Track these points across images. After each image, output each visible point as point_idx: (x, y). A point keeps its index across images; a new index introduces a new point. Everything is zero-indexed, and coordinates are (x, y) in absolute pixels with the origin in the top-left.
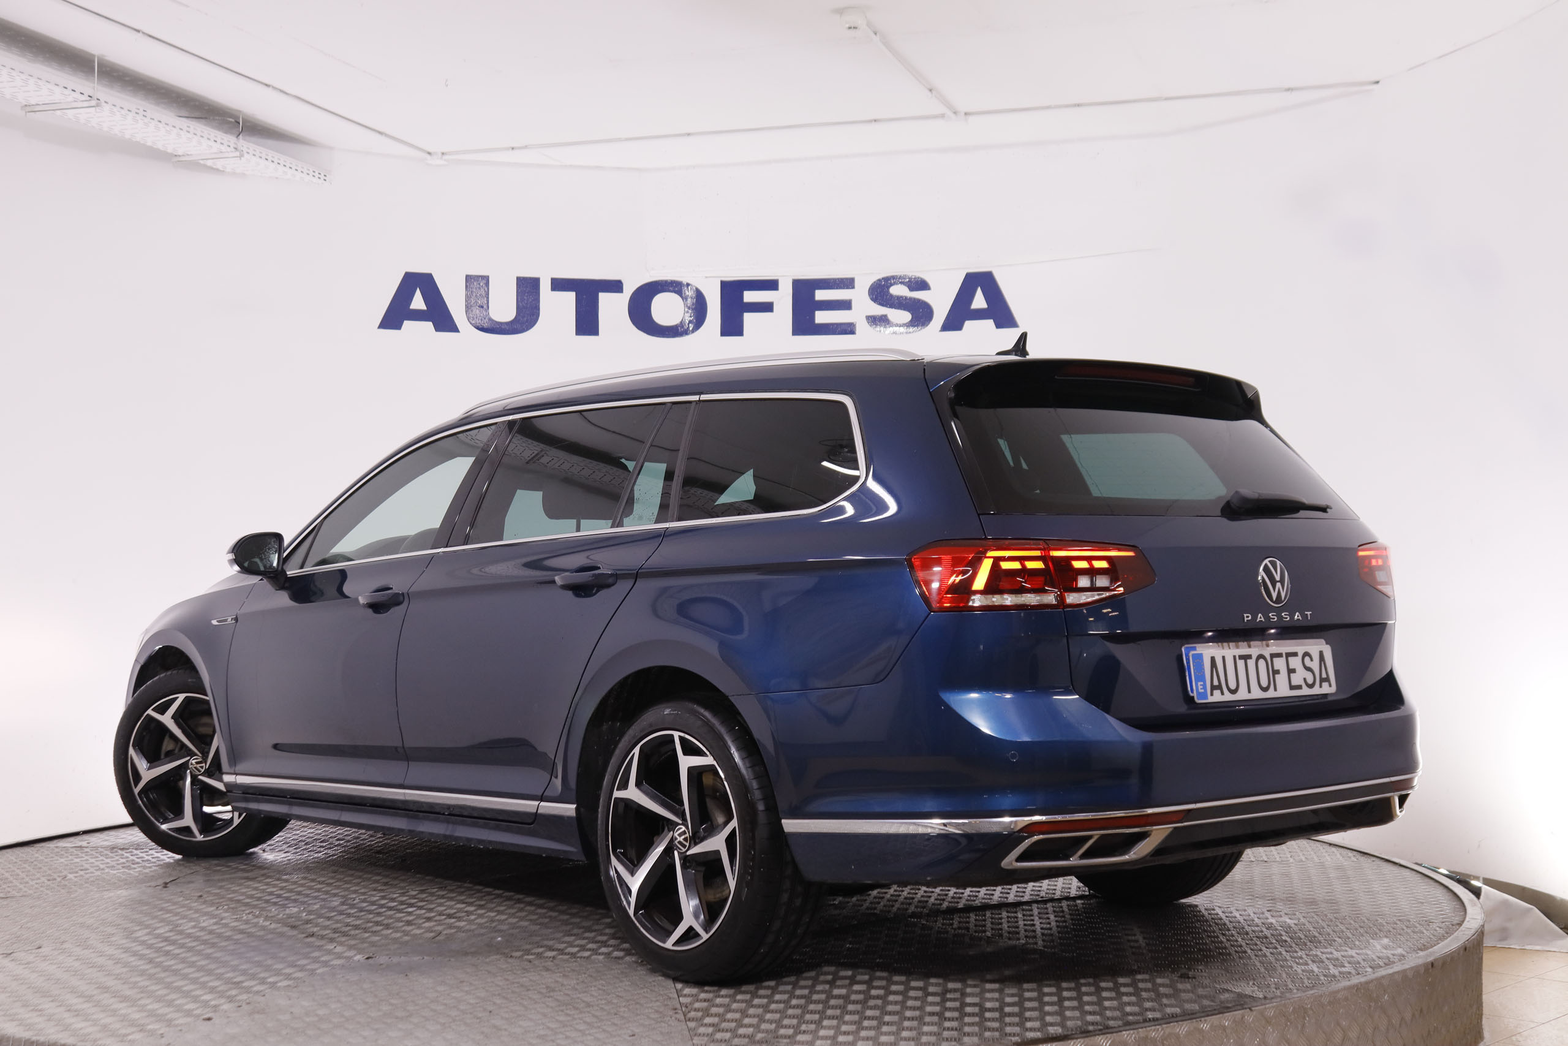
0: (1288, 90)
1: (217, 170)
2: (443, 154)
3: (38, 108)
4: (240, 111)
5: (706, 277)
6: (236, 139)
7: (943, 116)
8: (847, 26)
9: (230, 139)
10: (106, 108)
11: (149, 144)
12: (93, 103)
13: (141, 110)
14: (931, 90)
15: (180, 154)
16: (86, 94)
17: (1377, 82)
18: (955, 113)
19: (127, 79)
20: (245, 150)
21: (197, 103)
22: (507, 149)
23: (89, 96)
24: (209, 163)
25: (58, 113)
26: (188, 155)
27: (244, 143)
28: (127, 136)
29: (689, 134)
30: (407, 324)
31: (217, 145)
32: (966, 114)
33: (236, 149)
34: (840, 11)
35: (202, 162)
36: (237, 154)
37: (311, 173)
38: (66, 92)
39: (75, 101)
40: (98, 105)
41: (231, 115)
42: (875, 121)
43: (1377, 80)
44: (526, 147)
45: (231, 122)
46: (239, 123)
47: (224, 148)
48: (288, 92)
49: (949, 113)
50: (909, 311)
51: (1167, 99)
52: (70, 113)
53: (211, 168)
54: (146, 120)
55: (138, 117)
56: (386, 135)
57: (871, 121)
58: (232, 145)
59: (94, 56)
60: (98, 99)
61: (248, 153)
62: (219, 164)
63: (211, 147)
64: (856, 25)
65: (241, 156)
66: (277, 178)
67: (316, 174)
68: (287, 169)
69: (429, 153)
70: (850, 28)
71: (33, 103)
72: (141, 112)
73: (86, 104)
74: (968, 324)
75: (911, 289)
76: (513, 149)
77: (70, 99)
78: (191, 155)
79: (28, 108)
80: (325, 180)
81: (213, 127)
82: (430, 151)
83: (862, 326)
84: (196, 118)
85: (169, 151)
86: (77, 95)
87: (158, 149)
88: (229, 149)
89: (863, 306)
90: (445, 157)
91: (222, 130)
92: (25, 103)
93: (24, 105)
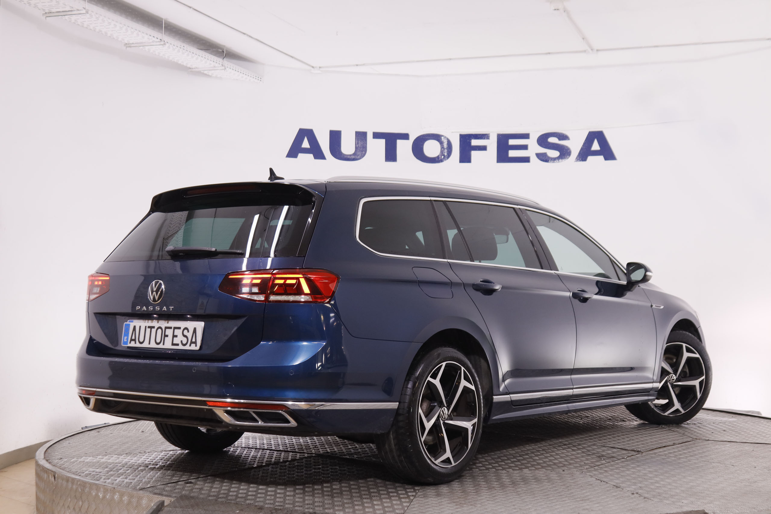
1: (209, 75)
2: (320, 67)
3: (133, 45)
4: (225, 46)
5: (452, 132)
6: (222, 60)
7: (585, 51)
8: (553, 8)
9: (219, 60)
10: (167, 45)
11: (180, 62)
12: (162, 43)
14: (583, 39)
15: (193, 67)
16: (159, 39)
18: (592, 50)
19: (174, 30)
20: (226, 66)
21: (204, 42)
22: (354, 65)
23: (161, 40)
24: (205, 72)
25: (141, 47)
26: (197, 68)
27: (227, 62)
28: (171, 59)
29: (450, 59)
30: (300, 155)
31: (214, 63)
32: (597, 50)
33: (222, 65)
35: (202, 72)
36: (223, 68)
37: (255, 77)
38: (150, 37)
39: (153, 42)
40: (165, 44)
41: (221, 48)
42: (549, 53)
44: (364, 65)
45: (220, 52)
46: (224, 52)
47: (217, 65)
48: (253, 37)
49: (589, 50)
50: (558, 151)
51: (703, 44)
52: (147, 48)
53: (206, 75)
54: (184, 51)
55: (181, 50)
56: (295, 58)
57: (547, 54)
58: (221, 63)
59: (162, 19)
60: (164, 41)
61: (227, 67)
62: (210, 73)
63: (211, 64)
64: (558, 8)
65: (225, 69)
66: (237, 79)
67: (257, 78)
68: (244, 75)
69: (313, 67)
70: (555, 10)
71: (131, 42)
72: (182, 47)
73: (158, 43)
74: (590, 158)
75: (560, 139)
76: (357, 65)
77: (151, 41)
78: (199, 68)
79: (128, 45)
80: (261, 81)
81: (211, 53)
83: (534, 159)
84: (204, 50)
85: (189, 66)
86: (155, 39)
87: (183, 65)
88: (219, 66)
89: (534, 148)
90: (321, 69)
91: (215, 55)
92: (127, 43)
93: (126, 44)
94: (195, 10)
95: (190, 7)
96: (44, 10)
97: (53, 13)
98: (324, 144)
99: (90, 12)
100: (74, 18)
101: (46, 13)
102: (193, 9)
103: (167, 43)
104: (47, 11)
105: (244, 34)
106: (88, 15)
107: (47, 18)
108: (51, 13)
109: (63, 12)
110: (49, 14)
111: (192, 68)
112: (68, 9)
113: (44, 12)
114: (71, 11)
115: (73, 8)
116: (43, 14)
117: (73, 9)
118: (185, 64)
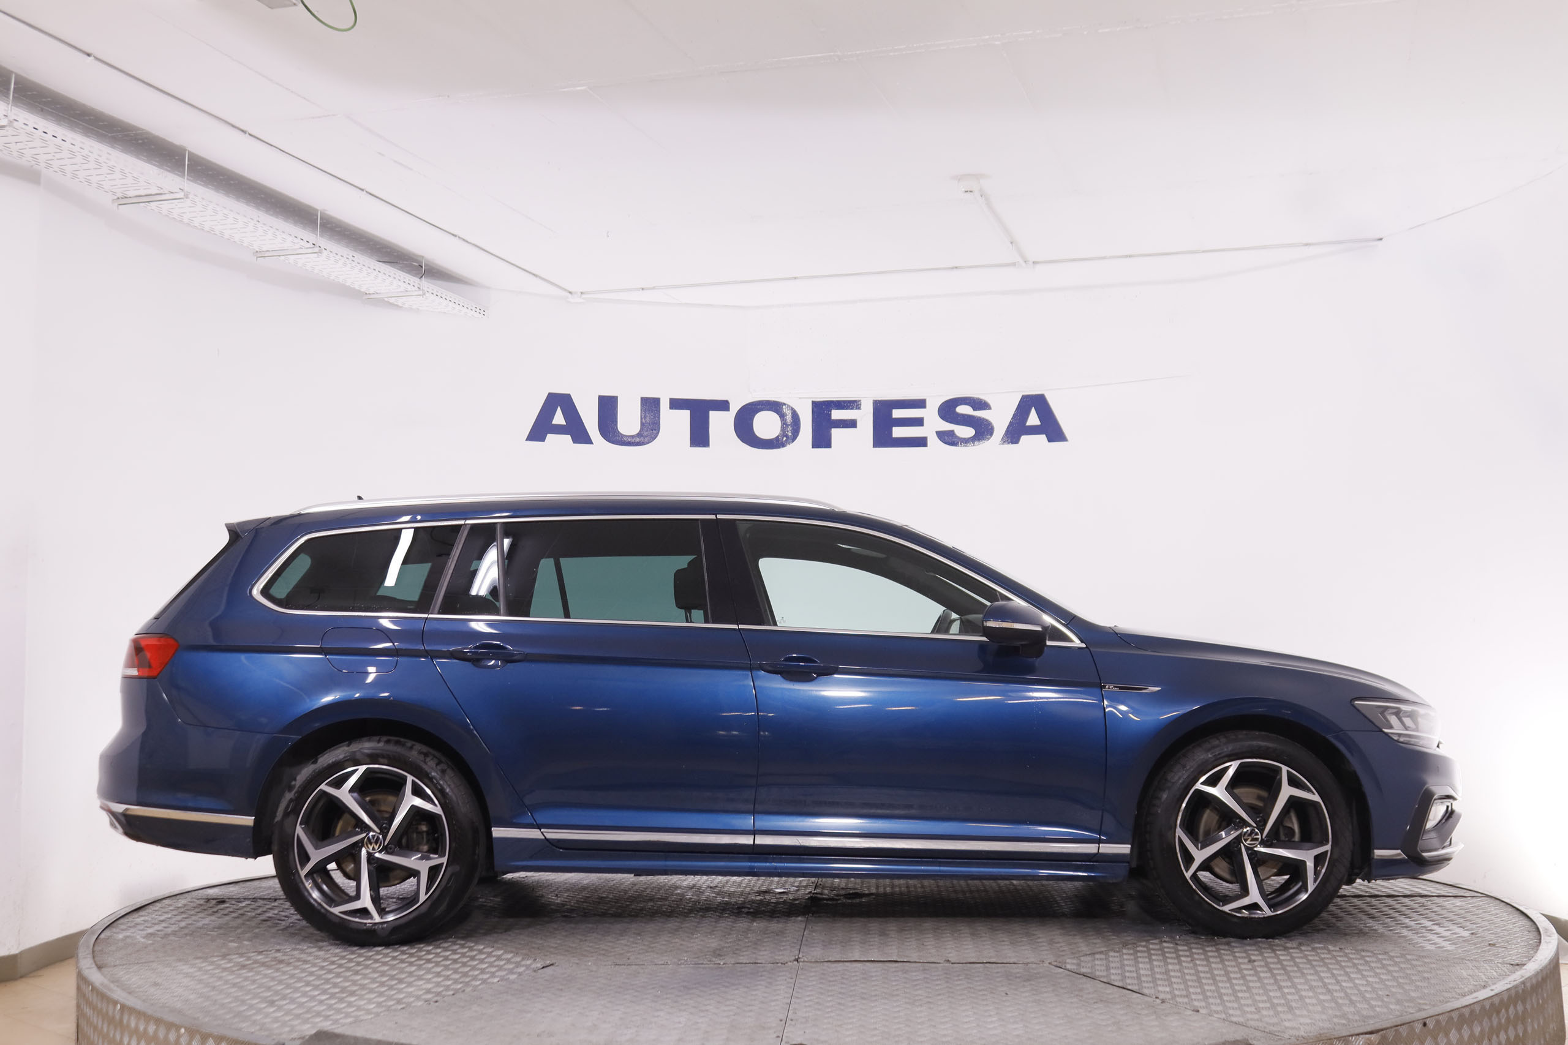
0: (1307, 245)
1: (397, 306)
2: (582, 293)
3: (267, 254)
4: (423, 257)
5: (800, 398)
6: (419, 280)
7: (1014, 264)
8: (963, 190)
9: (414, 280)
10: (325, 253)
11: (347, 283)
12: (317, 249)
13: (351, 256)
14: (1012, 243)
15: (371, 292)
16: (311, 243)
17: (1381, 239)
18: (1026, 262)
20: (426, 289)
21: (389, 250)
22: (638, 290)
23: (313, 244)
24: (392, 300)
25: (282, 258)
26: (377, 293)
27: (425, 283)
28: (332, 278)
29: (795, 278)
31: (406, 285)
32: (1034, 263)
33: (419, 288)
34: (959, 178)
35: (386, 299)
36: (421, 293)
37: (474, 309)
38: (296, 240)
39: (301, 248)
40: (320, 252)
41: (416, 261)
42: (956, 268)
43: (1381, 237)
44: (654, 288)
45: (415, 266)
46: (422, 267)
47: (409, 288)
49: (1022, 262)
52: (291, 258)
53: (392, 304)
54: (354, 264)
55: (348, 262)
56: (541, 278)
57: (952, 268)
58: (417, 285)
59: (317, 210)
60: (320, 247)
61: (428, 292)
63: (400, 286)
64: (971, 189)
65: (424, 294)
66: (445, 313)
67: (478, 310)
68: (456, 306)
69: (570, 293)
70: (965, 192)
71: (264, 249)
73: (310, 251)
76: (643, 289)
77: (298, 246)
78: (380, 293)
79: (259, 254)
80: (484, 315)
81: (402, 269)
82: (570, 291)
84: (388, 263)
85: (363, 289)
86: (304, 243)
87: (354, 289)
88: (414, 289)
90: (584, 296)
91: (409, 272)
92: (257, 250)
93: (257, 252)
94: (370, 194)
95: (363, 190)
96: (114, 193)
97: (130, 197)
98: (590, 419)
99: (191, 196)
100: (165, 206)
101: (118, 198)
102: (366, 191)
103: (324, 251)
104: (120, 195)
105: (455, 236)
106: (188, 202)
107: (120, 206)
108: (126, 197)
109: (146, 195)
110: (123, 200)
111: (370, 294)
112: (154, 191)
113: (116, 198)
114: (161, 194)
115: (162, 189)
116: (113, 200)
117: (161, 192)
118: (357, 287)
